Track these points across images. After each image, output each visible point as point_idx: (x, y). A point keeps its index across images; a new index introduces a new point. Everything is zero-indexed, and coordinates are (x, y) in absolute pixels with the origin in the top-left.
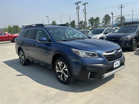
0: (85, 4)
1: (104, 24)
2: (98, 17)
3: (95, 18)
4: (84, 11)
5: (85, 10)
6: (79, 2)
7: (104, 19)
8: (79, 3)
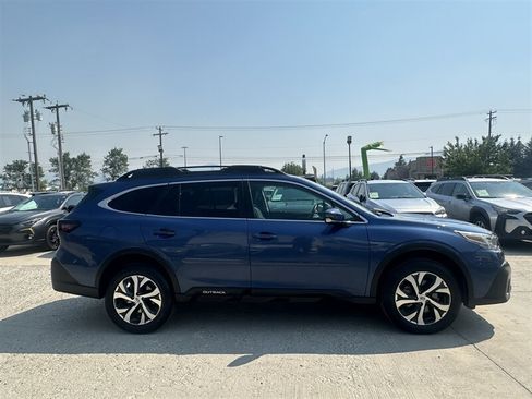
0: (57, 107)
1: (108, 176)
2: (87, 154)
3: (76, 157)
4: (56, 129)
5: (59, 127)
6: (38, 98)
7: (106, 162)
8: (35, 99)
